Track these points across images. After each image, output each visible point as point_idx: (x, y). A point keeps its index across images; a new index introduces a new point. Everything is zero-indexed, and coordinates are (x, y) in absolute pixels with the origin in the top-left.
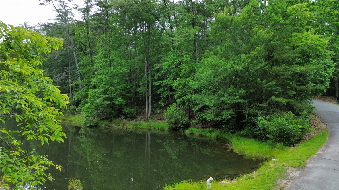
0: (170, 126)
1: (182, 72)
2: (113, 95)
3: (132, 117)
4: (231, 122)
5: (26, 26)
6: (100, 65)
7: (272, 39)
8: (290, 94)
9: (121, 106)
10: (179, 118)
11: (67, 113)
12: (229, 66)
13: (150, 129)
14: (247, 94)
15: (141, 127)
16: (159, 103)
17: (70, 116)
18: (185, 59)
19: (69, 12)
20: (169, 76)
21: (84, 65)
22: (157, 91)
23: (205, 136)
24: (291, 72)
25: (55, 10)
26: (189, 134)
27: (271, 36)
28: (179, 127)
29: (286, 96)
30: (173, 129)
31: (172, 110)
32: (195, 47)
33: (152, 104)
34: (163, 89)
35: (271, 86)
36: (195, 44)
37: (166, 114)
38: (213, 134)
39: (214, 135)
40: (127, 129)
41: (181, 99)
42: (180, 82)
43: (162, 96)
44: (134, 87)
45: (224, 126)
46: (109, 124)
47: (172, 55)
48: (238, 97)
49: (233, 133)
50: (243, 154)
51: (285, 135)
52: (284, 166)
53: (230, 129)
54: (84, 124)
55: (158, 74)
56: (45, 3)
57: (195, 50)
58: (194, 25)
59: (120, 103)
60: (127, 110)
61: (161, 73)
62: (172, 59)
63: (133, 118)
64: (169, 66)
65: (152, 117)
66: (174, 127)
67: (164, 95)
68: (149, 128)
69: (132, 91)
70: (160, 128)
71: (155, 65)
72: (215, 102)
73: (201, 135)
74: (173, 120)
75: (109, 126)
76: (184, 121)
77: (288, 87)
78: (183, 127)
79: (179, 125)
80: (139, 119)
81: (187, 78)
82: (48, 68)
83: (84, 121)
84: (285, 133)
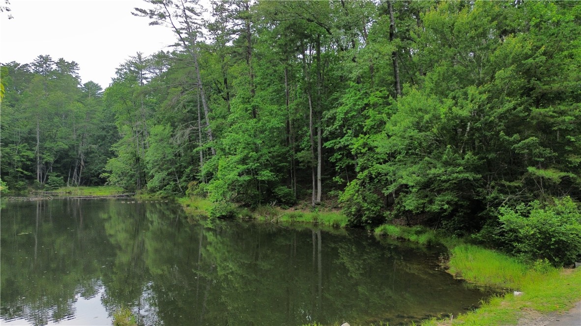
0: (349, 221)
1: (366, 123)
2: (256, 165)
3: (288, 202)
4: (458, 214)
5: (140, 58)
6: (236, 116)
7: (530, 52)
8: (570, 163)
9: (271, 184)
10: (363, 206)
11: (195, 193)
12: (444, 110)
13: (316, 225)
14: (482, 162)
15: (300, 219)
16: (334, 178)
17: (200, 199)
18: (372, 99)
19: (198, 32)
20: (346, 131)
21: (217, 116)
22: (330, 158)
23: (409, 240)
24: (570, 118)
25: (174, 29)
26: (380, 235)
27: (530, 47)
28: (364, 221)
29: (562, 166)
30: (355, 226)
31: (351, 192)
32: (395, 77)
33: (322, 180)
34: (340, 154)
35: (528, 146)
36: (395, 71)
37: (341, 198)
38: (421, 238)
39: (423, 239)
40: (277, 223)
41: (366, 172)
42: (365, 141)
43: (338, 167)
44: (292, 152)
45: (444, 222)
46: (250, 213)
47: (353, 94)
48: (461, 168)
49: (460, 236)
50: (463, 278)
51: (553, 245)
52: (523, 309)
53: (455, 230)
54: (212, 213)
55: (329, 128)
56: (160, 21)
57: (396, 83)
58: (393, 37)
59: (266, 178)
60: (282, 190)
61: (334, 127)
62: (351, 101)
63: (292, 204)
64: (346, 113)
65: (324, 203)
66: (355, 221)
67: (341, 165)
68: (314, 221)
69: (289, 159)
70: (331, 224)
71: (325, 112)
72: (419, 178)
73: (401, 239)
74: (353, 209)
75: (250, 217)
76: (373, 211)
77: (568, 148)
78: (371, 222)
79: (364, 218)
80: (300, 205)
81: (377, 133)
82: (169, 124)
83: (211, 209)
84: (553, 239)
